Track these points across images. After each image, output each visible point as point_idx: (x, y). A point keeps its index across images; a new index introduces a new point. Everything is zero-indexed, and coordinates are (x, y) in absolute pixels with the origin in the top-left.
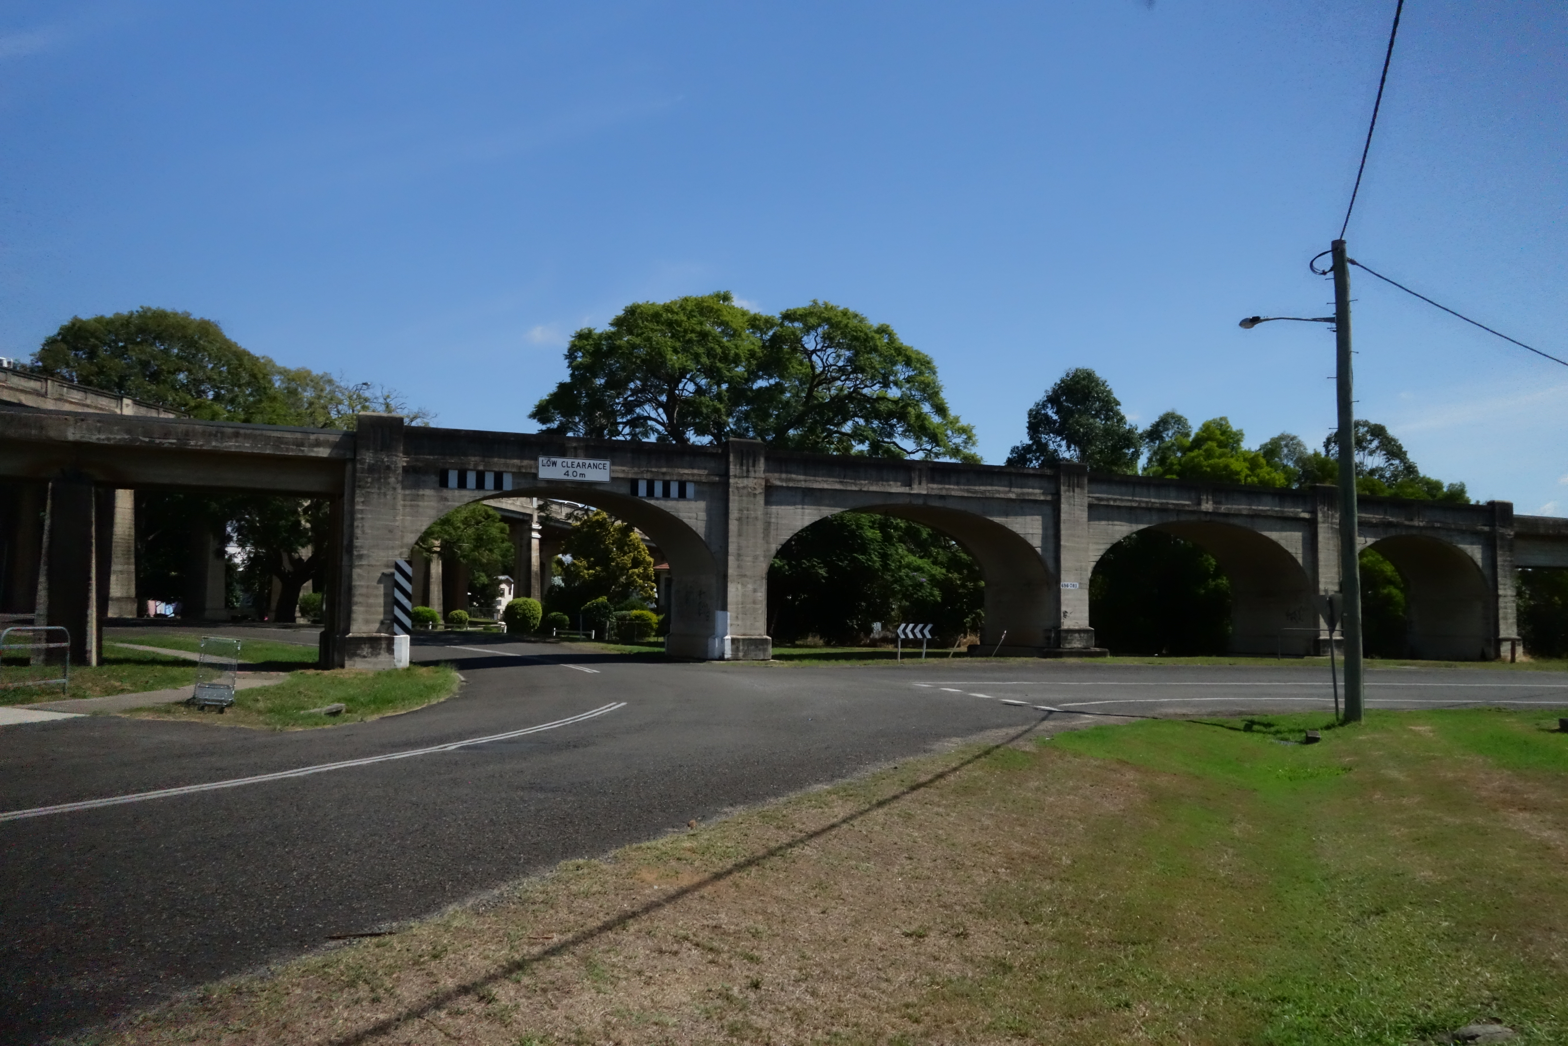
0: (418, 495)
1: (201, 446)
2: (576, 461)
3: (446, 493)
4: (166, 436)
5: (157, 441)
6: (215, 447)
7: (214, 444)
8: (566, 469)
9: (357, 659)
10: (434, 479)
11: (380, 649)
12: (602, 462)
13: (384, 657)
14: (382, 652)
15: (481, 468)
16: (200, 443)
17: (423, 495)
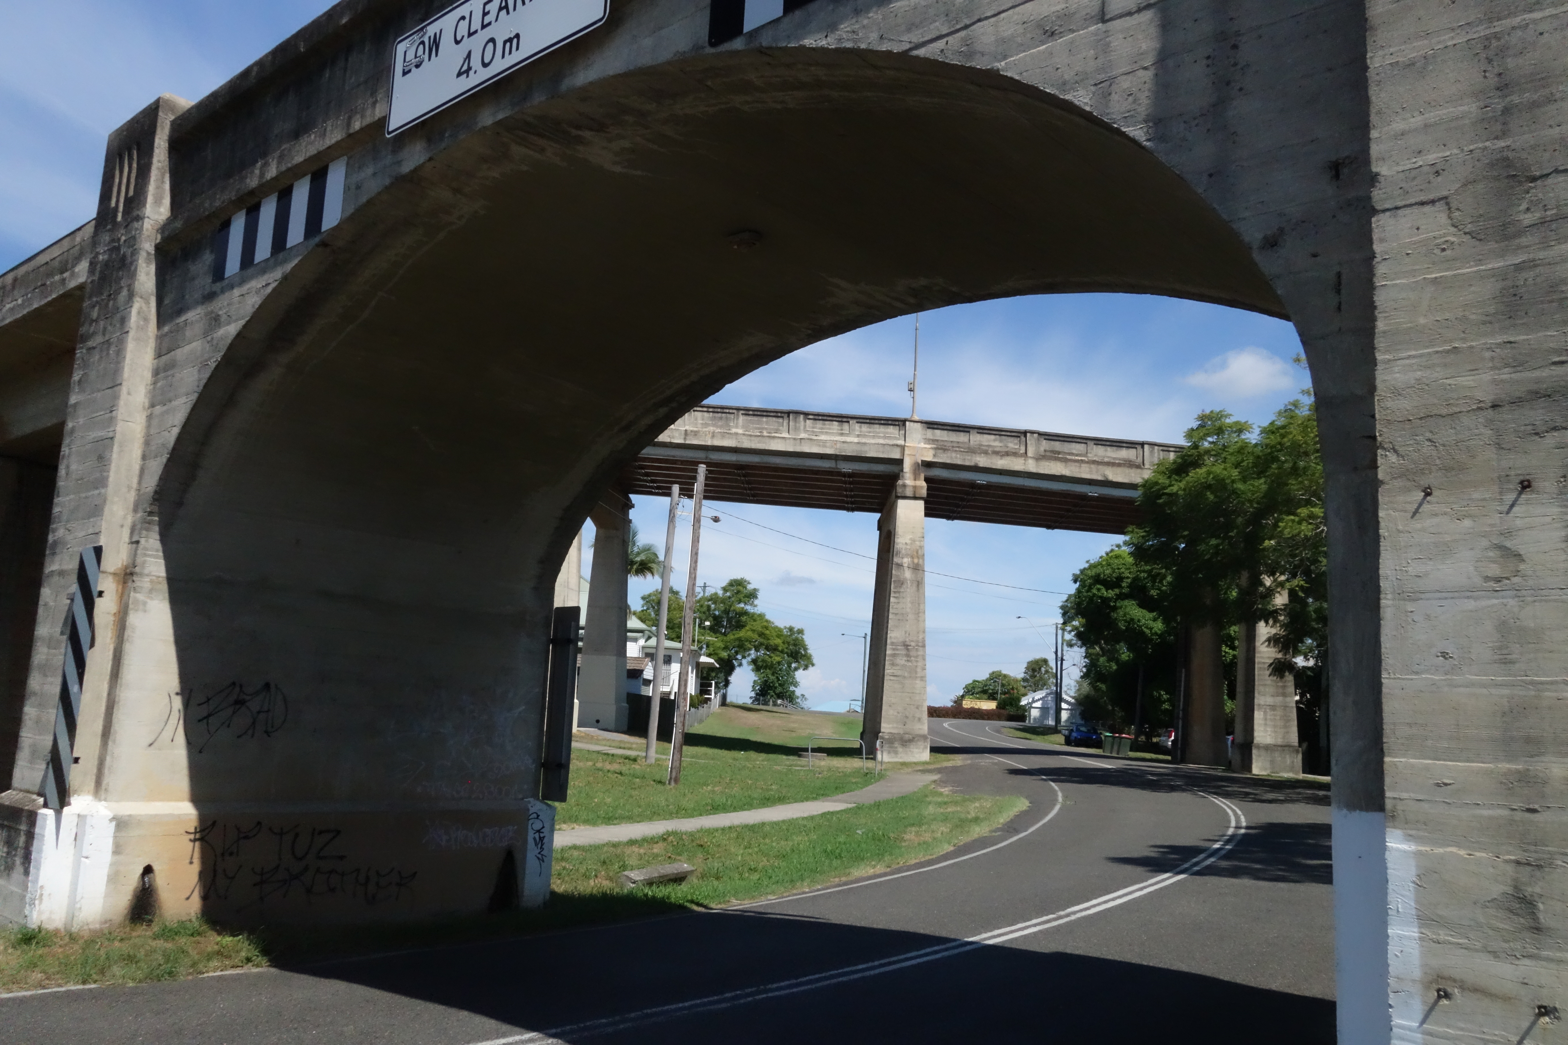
0: (178, 328)
3: (221, 302)
8: (466, 48)
10: (207, 261)
11: (16, 851)
13: (16, 879)
14: (18, 859)
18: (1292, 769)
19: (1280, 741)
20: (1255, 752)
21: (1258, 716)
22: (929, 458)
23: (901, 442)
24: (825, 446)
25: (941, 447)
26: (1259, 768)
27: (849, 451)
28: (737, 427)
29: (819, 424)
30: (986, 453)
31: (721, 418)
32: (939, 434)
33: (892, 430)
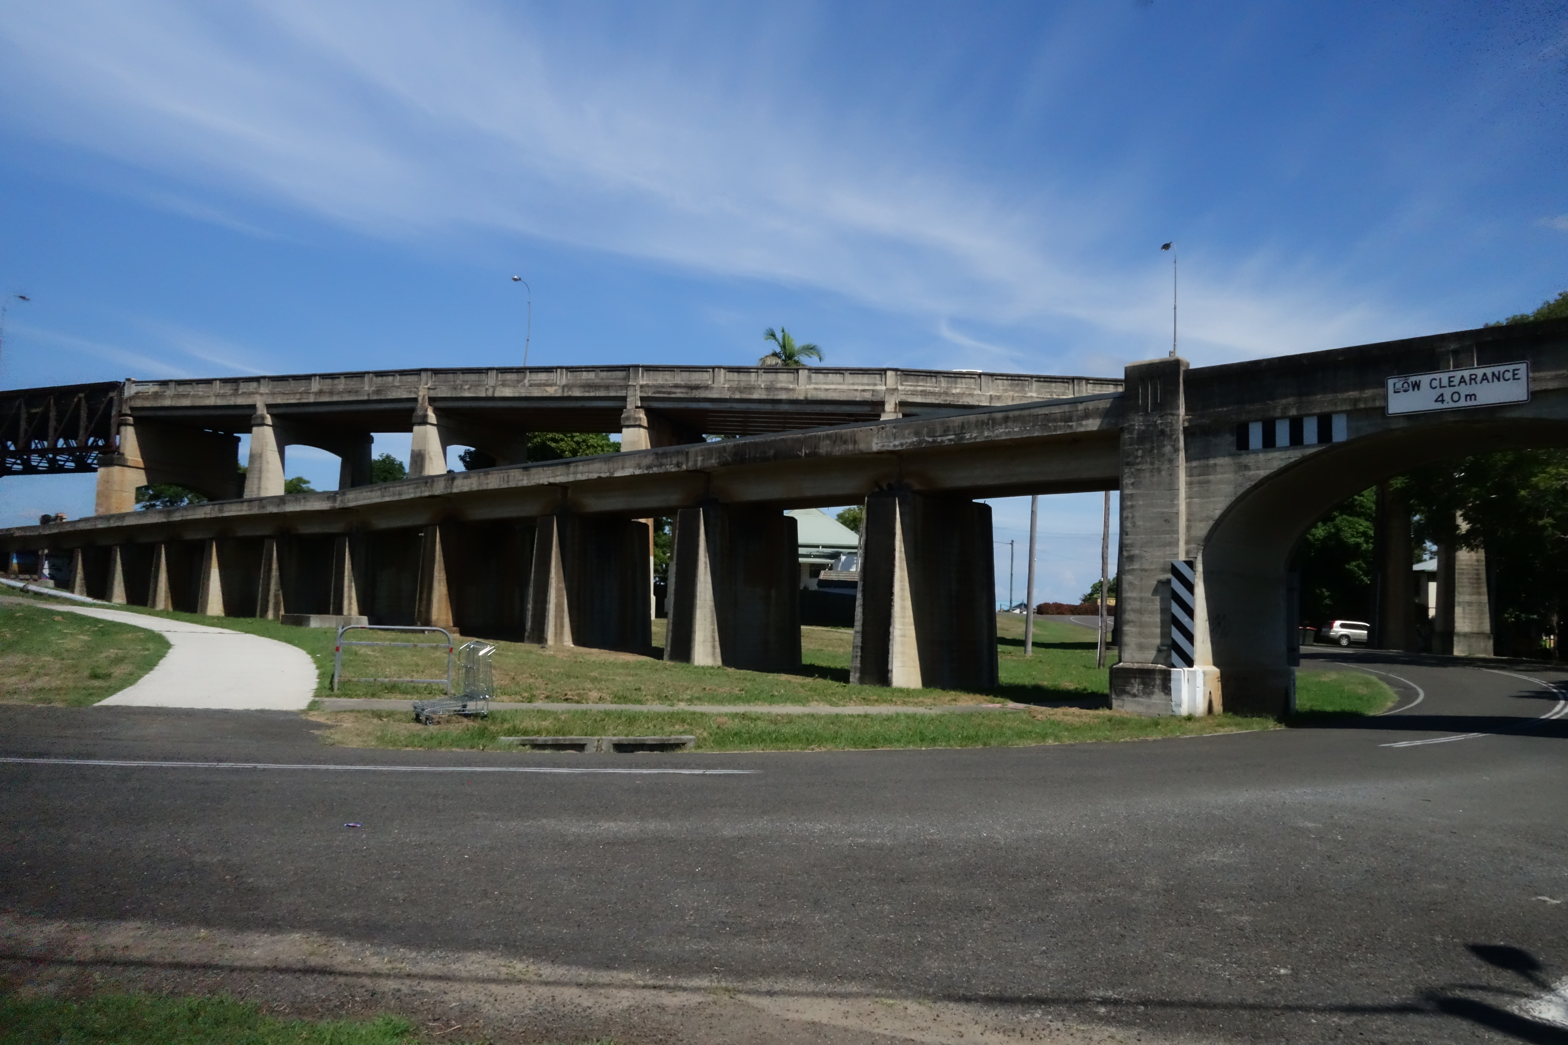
0: (1208, 466)
1: (975, 438)
2: (1458, 374)
3: (1247, 459)
4: (946, 432)
5: (939, 439)
6: (987, 437)
7: (986, 434)
8: (1439, 391)
9: (1127, 698)
10: (1229, 439)
11: (1153, 686)
12: (1511, 367)
13: (1158, 697)
14: (1156, 690)
15: (1293, 412)
16: (974, 435)
17: (1215, 465)
18: (1485, 651)
19: (1475, 630)
20: (1455, 639)
21: (1458, 611)
26: (1459, 651)
28: (1031, 391)
31: (1018, 385)
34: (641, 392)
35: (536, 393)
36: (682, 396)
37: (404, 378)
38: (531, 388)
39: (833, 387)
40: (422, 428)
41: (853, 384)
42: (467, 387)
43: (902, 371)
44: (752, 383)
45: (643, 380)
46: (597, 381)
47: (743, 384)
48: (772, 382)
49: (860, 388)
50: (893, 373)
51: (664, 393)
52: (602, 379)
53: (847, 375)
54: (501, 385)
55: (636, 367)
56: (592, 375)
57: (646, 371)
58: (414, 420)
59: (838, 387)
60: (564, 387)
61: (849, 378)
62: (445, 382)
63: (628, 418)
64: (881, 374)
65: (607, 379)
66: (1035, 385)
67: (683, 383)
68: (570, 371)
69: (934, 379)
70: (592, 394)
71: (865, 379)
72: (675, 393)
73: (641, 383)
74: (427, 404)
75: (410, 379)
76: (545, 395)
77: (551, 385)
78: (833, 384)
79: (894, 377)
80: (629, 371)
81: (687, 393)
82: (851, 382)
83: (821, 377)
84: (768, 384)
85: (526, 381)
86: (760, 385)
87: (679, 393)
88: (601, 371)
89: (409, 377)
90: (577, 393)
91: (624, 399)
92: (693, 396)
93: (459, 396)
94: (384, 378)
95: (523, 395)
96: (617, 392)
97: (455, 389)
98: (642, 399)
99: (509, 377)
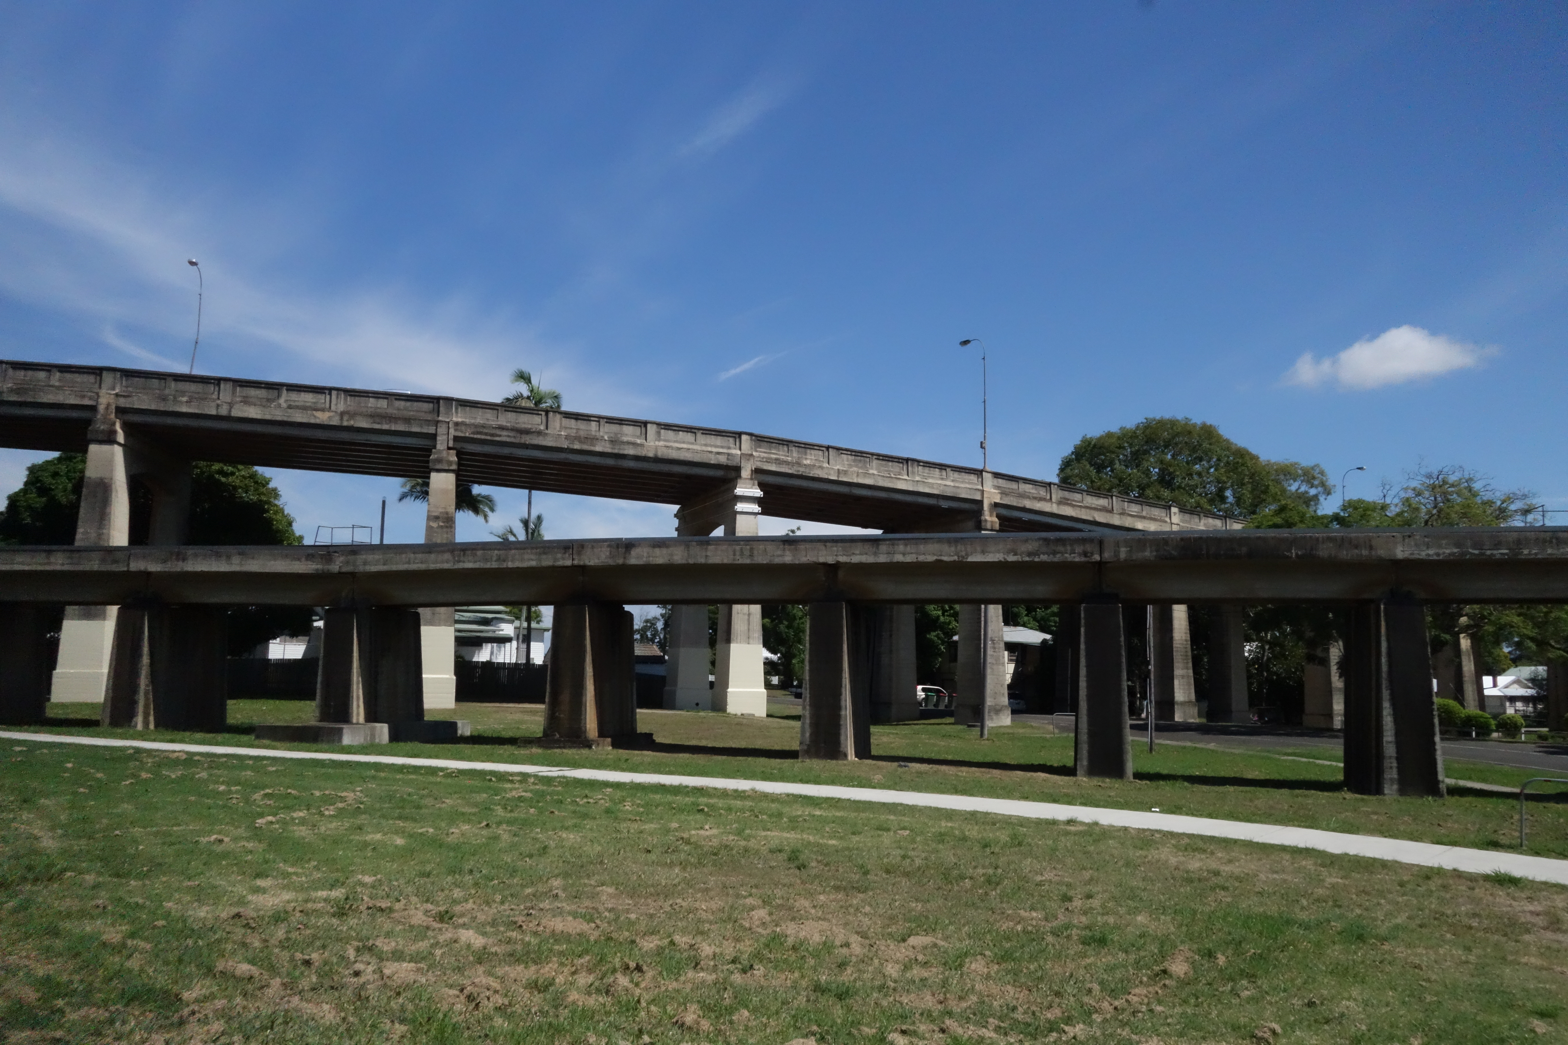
1: (1536, 554)
4: (1497, 545)
5: (1488, 552)
6: (1550, 554)
7: (1549, 551)
16: (1534, 551)
18: (1193, 717)
19: (1187, 700)
20: (1175, 707)
21: (1176, 682)
22: (998, 501)
23: (980, 487)
24: (933, 488)
25: (1004, 493)
26: (1177, 718)
27: (949, 492)
28: (872, 469)
29: (927, 470)
30: (1029, 497)
31: (860, 461)
32: (1001, 482)
33: (973, 478)
34: (456, 430)
35: (299, 417)
36: (508, 440)
37: (68, 376)
38: (289, 410)
39: (685, 446)
40: (105, 448)
41: (706, 445)
42: (185, 399)
43: (756, 436)
44: (593, 433)
45: (457, 416)
46: (390, 411)
47: (582, 434)
48: (616, 434)
49: (714, 450)
50: (748, 437)
51: (486, 434)
52: (399, 409)
53: (699, 435)
54: (241, 402)
55: (449, 400)
56: (383, 403)
57: (461, 405)
58: (89, 436)
59: (691, 447)
60: (342, 414)
61: (701, 439)
62: (144, 389)
63: (439, 461)
64: (735, 437)
65: (406, 409)
66: (875, 463)
67: (509, 425)
68: (351, 396)
69: (786, 448)
70: (385, 427)
71: (719, 441)
72: (500, 436)
73: (455, 419)
74: (113, 416)
75: (78, 378)
76: (313, 421)
77: (323, 410)
78: (684, 442)
79: (749, 441)
80: (438, 403)
81: (514, 437)
82: (703, 442)
83: (670, 434)
84: (612, 435)
85: (282, 401)
86: (603, 437)
87: (505, 436)
88: (396, 399)
89: (77, 375)
90: (363, 424)
91: (434, 437)
92: (523, 441)
93: (171, 409)
94: (30, 373)
95: (279, 418)
96: (422, 427)
97: (164, 400)
98: (456, 439)
99: (253, 392)
